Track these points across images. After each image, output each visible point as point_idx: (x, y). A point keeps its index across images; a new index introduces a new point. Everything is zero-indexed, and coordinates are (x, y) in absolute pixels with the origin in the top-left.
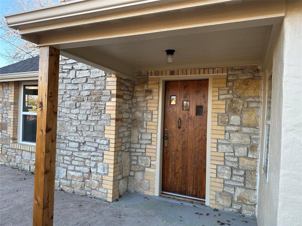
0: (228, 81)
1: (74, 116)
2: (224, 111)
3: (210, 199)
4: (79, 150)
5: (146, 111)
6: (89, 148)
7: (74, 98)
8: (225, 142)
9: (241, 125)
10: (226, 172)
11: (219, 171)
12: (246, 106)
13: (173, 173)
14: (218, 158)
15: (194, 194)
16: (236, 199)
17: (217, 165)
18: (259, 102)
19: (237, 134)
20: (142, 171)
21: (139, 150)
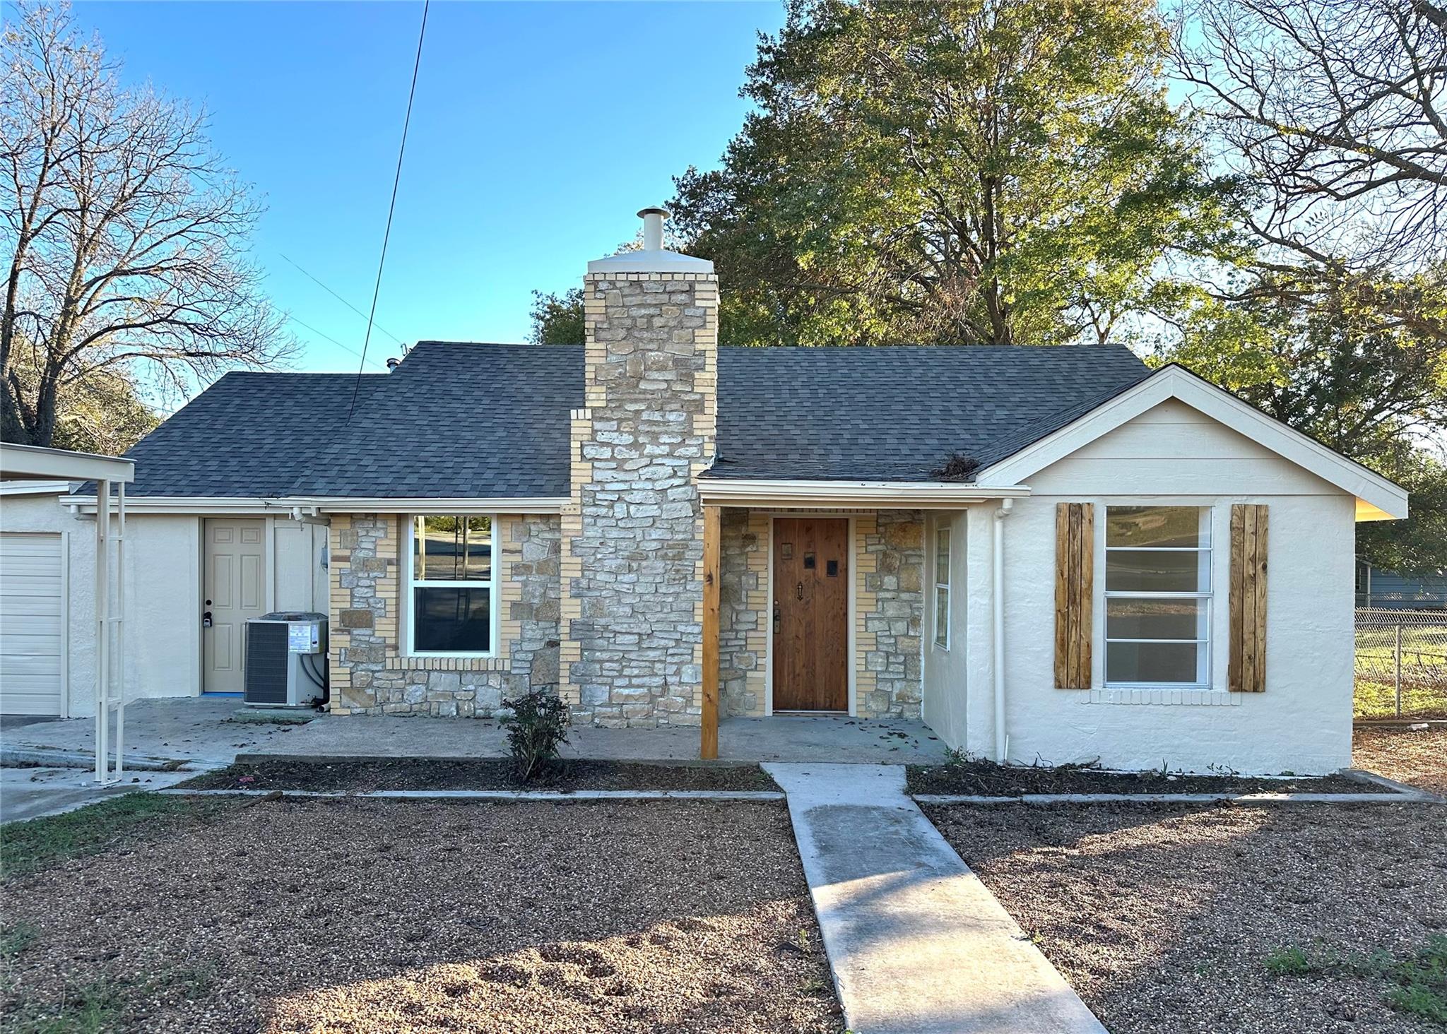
0: (878, 525)
1: (627, 586)
2: (874, 570)
3: (858, 705)
4: (640, 649)
5: (746, 573)
6: (663, 642)
7: (626, 554)
8: (876, 616)
9: (899, 590)
10: (880, 660)
11: (869, 660)
12: (903, 562)
13: (791, 677)
14: (868, 641)
15: (827, 705)
16: (894, 699)
17: (867, 652)
18: (920, 556)
19: (893, 603)
20: (741, 678)
21: (736, 642)
